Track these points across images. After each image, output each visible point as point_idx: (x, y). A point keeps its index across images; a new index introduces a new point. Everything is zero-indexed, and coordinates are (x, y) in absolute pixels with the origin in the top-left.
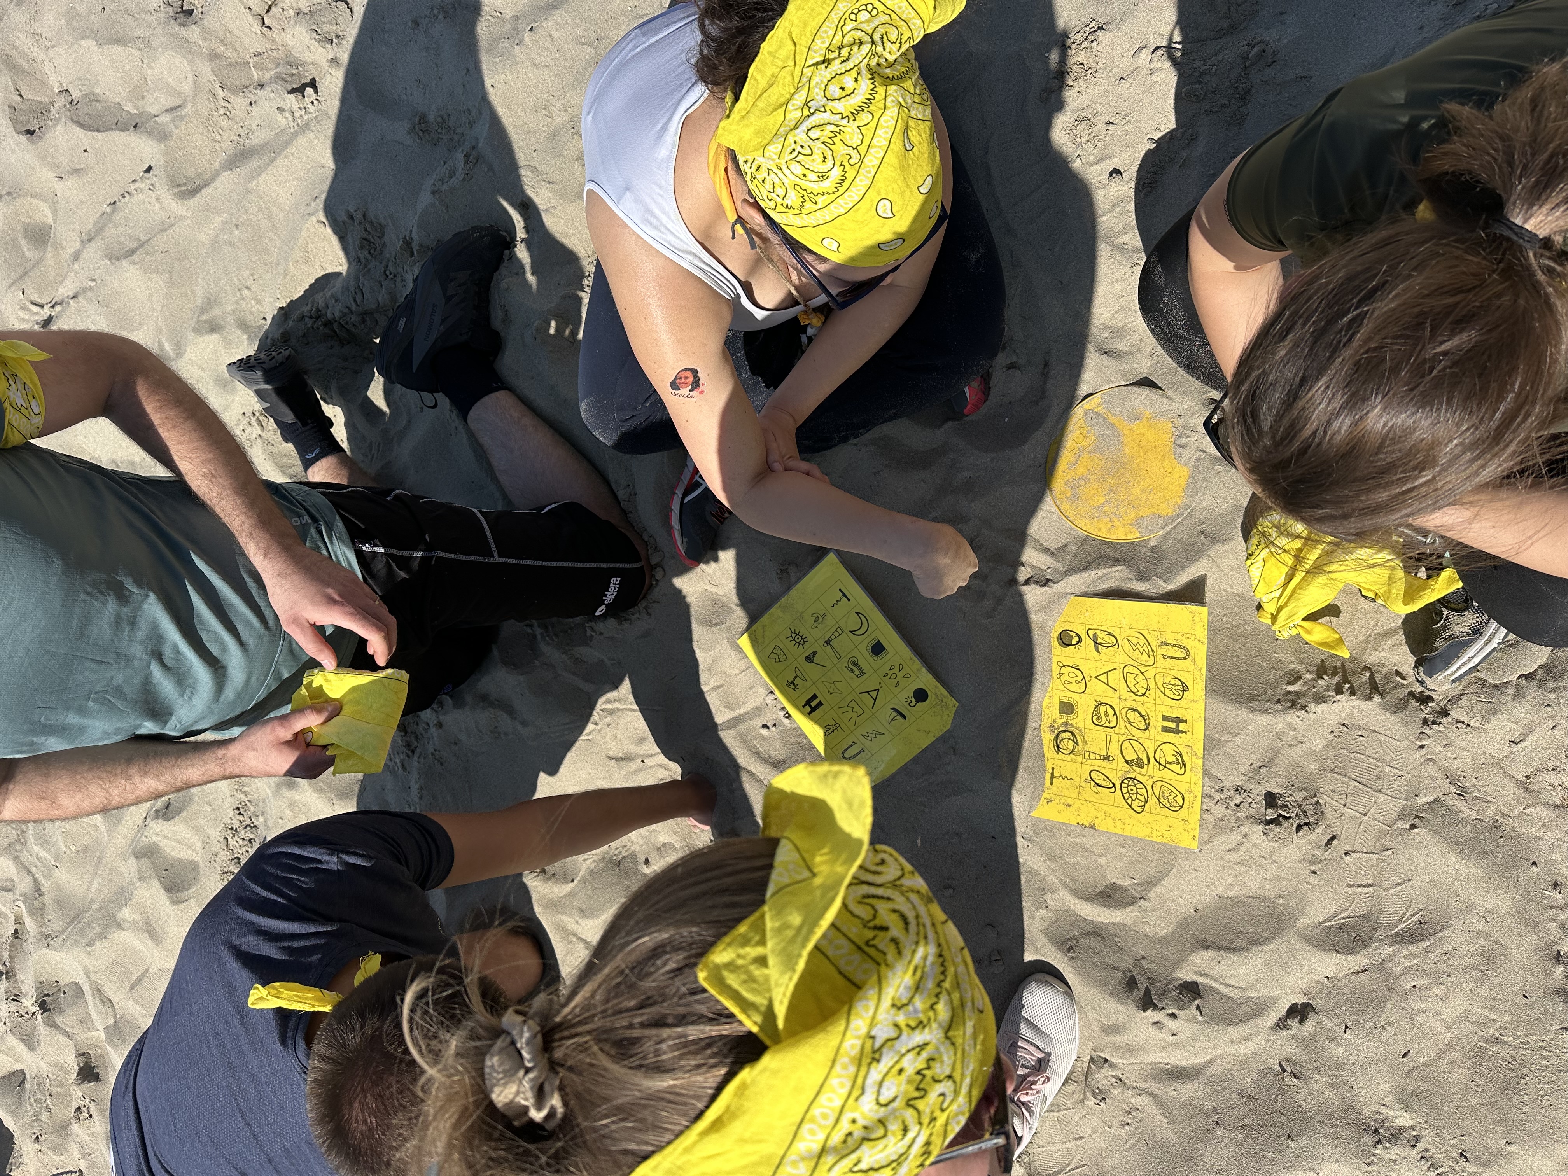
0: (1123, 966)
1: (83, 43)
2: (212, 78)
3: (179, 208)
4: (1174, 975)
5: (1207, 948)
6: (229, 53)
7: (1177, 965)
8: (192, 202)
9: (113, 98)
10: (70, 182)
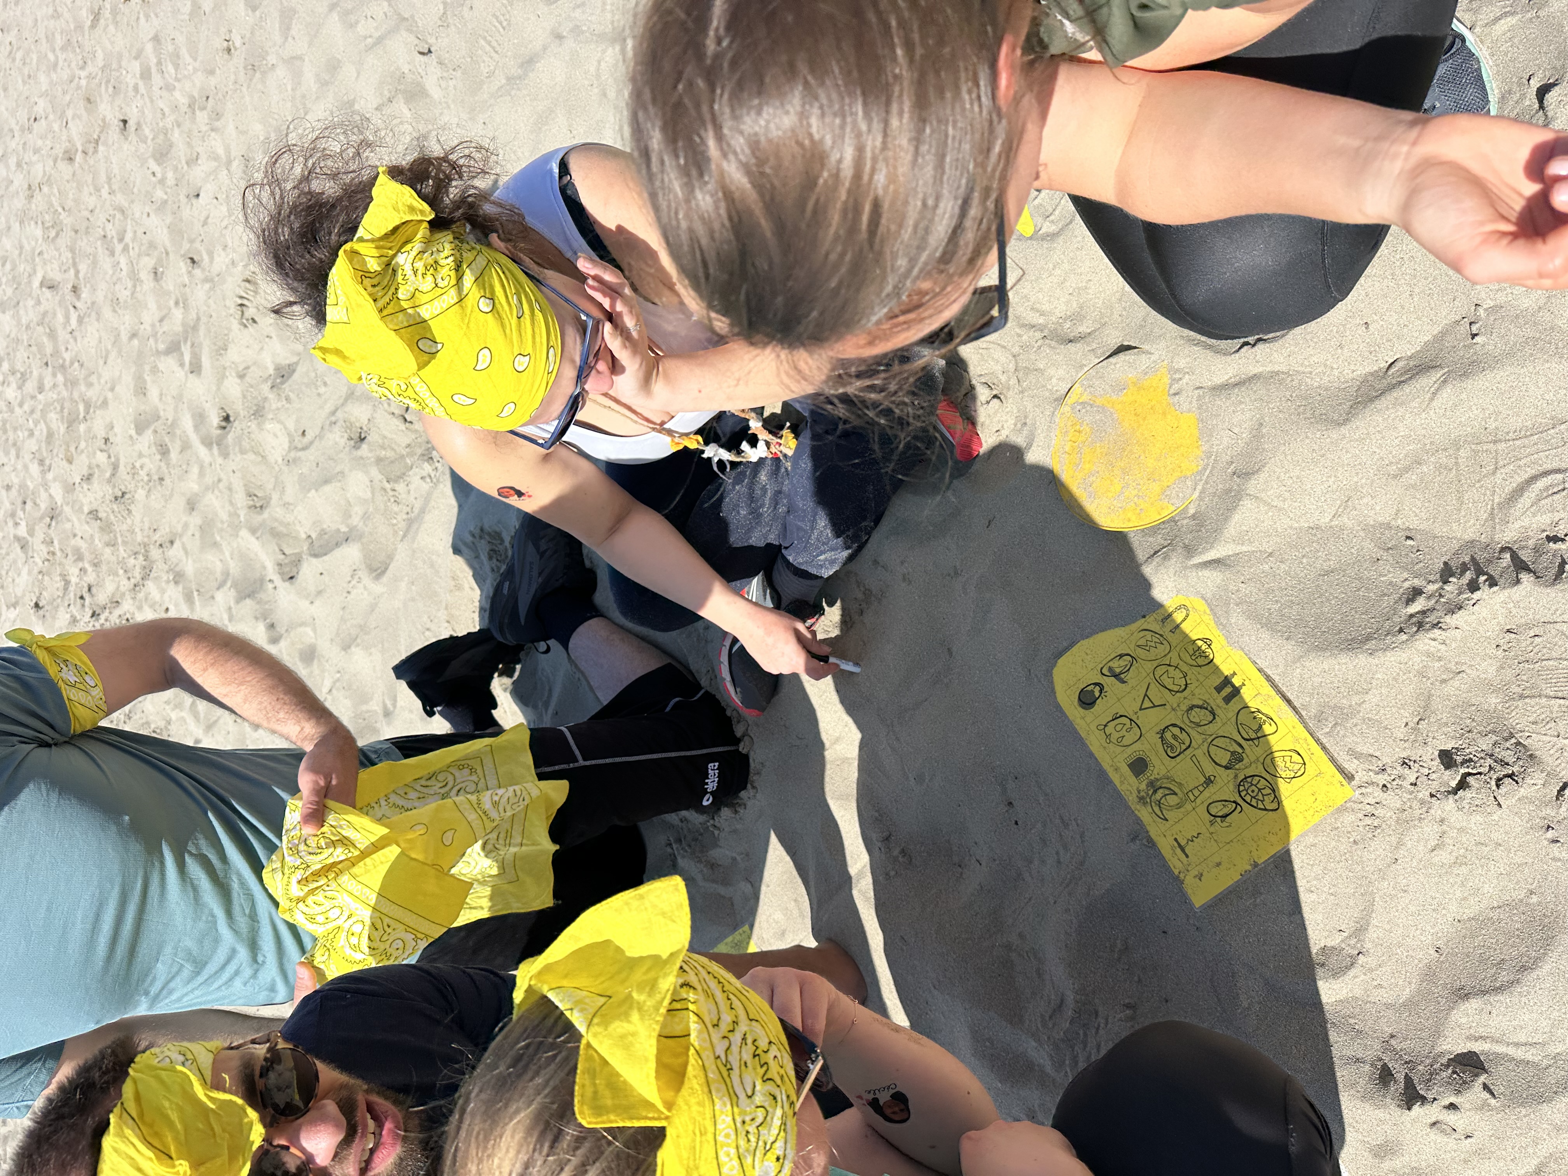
0: (1369, 1055)
1: (310, 495)
2: (380, 477)
3: (378, 588)
4: (1439, 1049)
5: (1467, 996)
6: (389, 454)
7: (1437, 1034)
8: (385, 579)
9: (334, 527)
10: (317, 603)
